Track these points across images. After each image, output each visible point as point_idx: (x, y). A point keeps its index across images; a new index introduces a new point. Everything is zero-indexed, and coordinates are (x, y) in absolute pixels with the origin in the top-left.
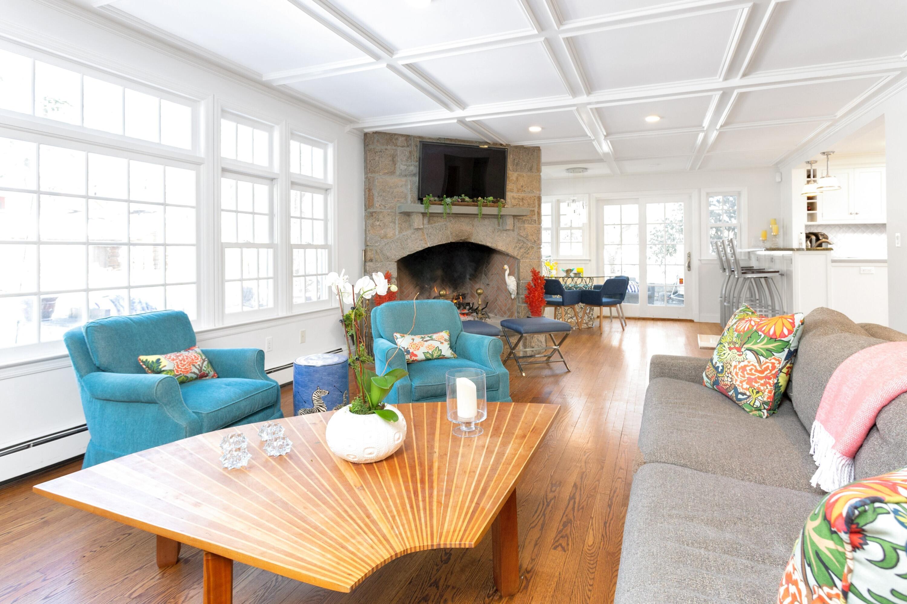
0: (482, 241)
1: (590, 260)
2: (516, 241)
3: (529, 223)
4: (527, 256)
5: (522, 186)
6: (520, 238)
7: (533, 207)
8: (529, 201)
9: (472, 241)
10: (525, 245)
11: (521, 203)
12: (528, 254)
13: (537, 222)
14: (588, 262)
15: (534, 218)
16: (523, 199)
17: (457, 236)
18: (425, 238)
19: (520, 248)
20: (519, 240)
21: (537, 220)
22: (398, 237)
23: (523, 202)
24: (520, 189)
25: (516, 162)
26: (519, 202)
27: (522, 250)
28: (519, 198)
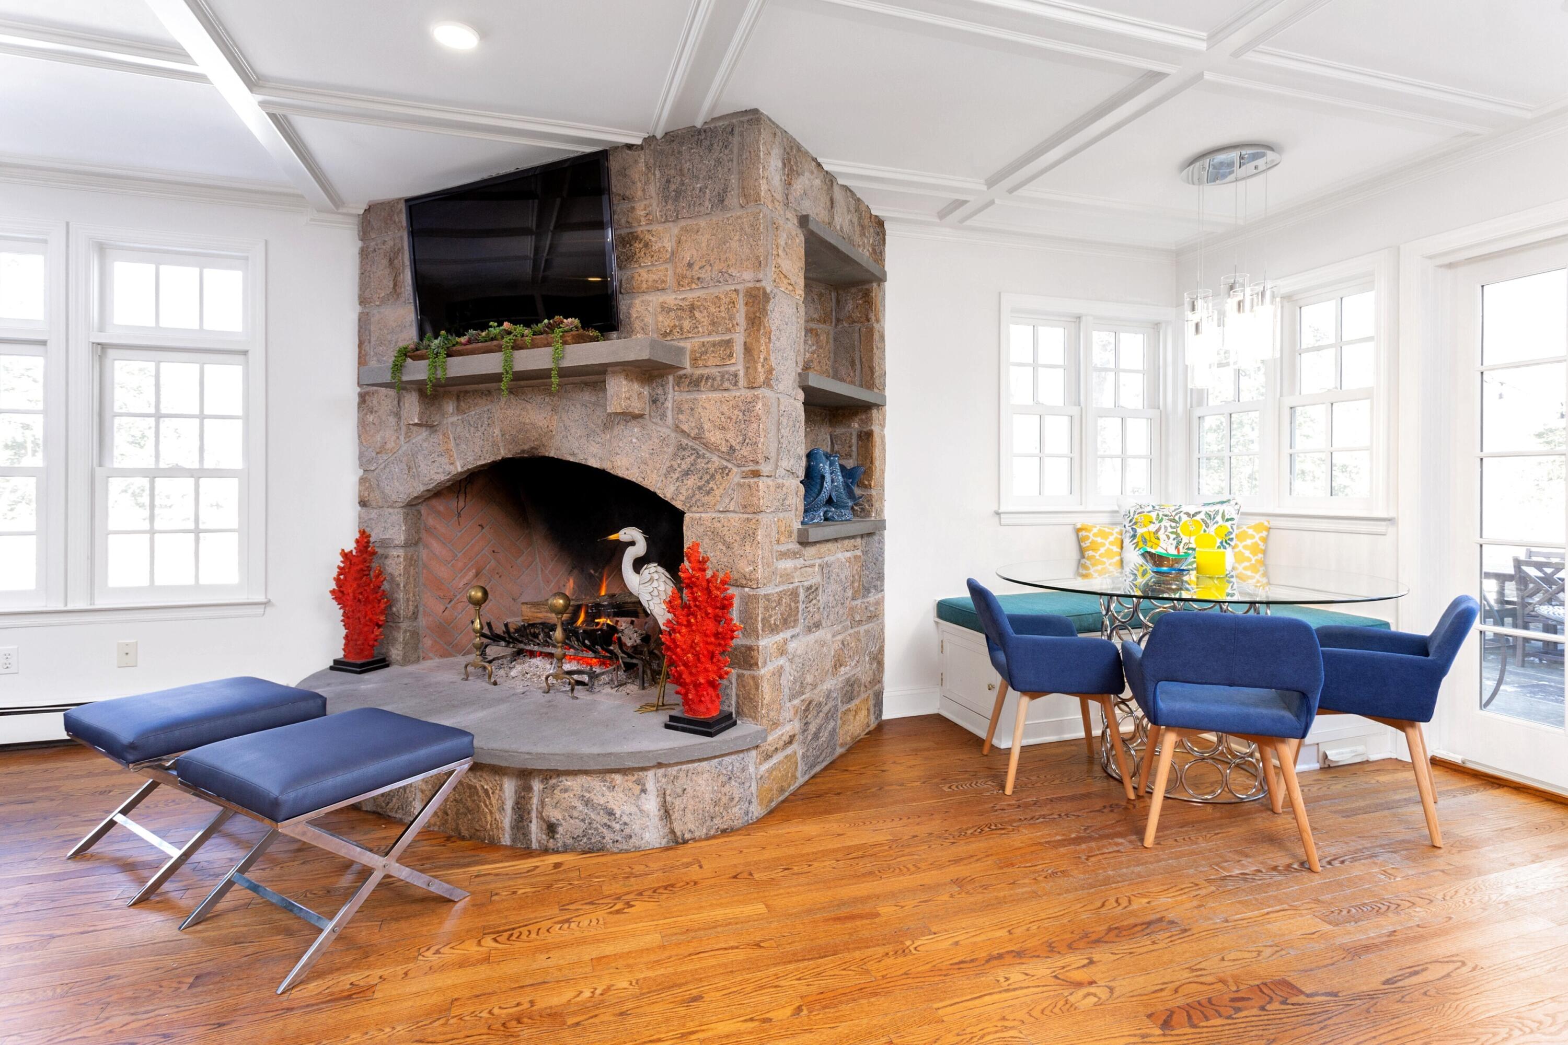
0: (573, 454)
1: (1390, 520)
2: (671, 450)
3: (714, 389)
4: (706, 499)
5: (690, 265)
6: (685, 441)
7: (729, 330)
8: (712, 309)
9: (552, 454)
10: (701, 464)
11: (687, 324)
12: (708, 493)
13: (742, 382)
14: (1381, 527)
15: (732, 369)
16: (692, 308)
17: (514, 440)
18: (448, 450)
19: (687, 473)
20: (681, 447)
21: (741, 373)
22: (404, 448)
23: (693, 317)
24: (684, 277)
25: (673, 187)
26: (680, 318)
27: (691, 481)
28: (681, 308)
